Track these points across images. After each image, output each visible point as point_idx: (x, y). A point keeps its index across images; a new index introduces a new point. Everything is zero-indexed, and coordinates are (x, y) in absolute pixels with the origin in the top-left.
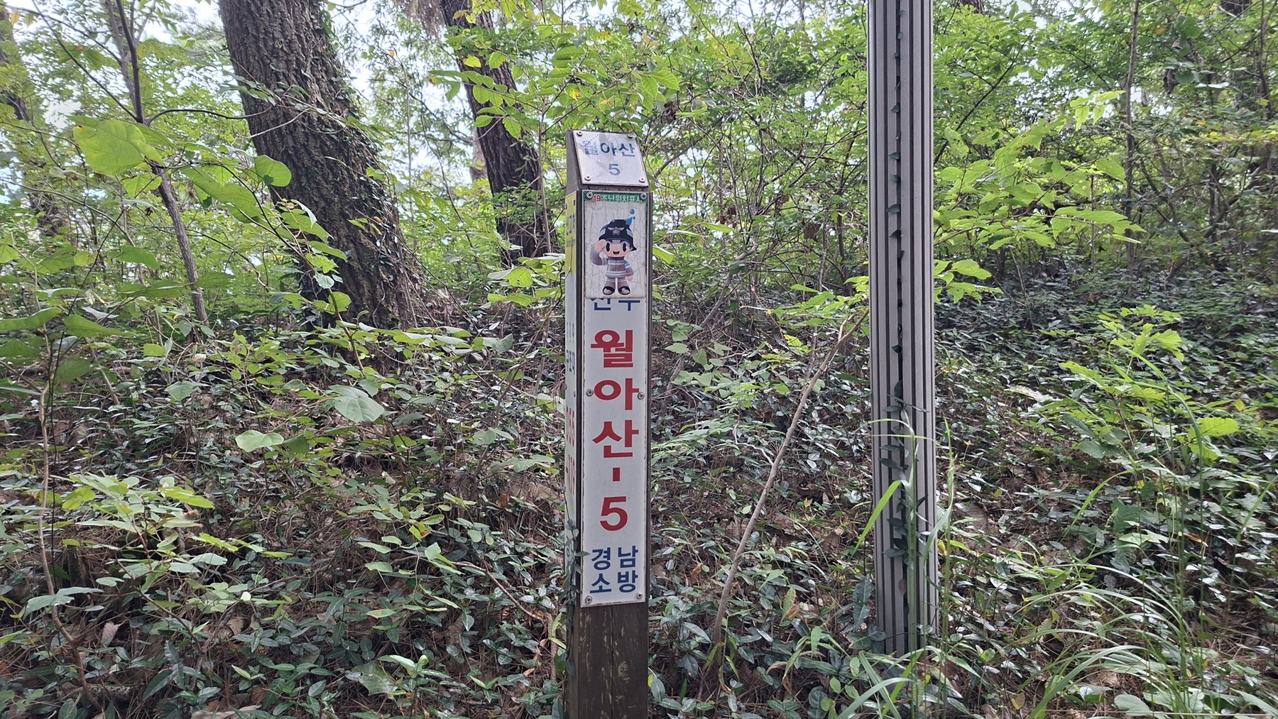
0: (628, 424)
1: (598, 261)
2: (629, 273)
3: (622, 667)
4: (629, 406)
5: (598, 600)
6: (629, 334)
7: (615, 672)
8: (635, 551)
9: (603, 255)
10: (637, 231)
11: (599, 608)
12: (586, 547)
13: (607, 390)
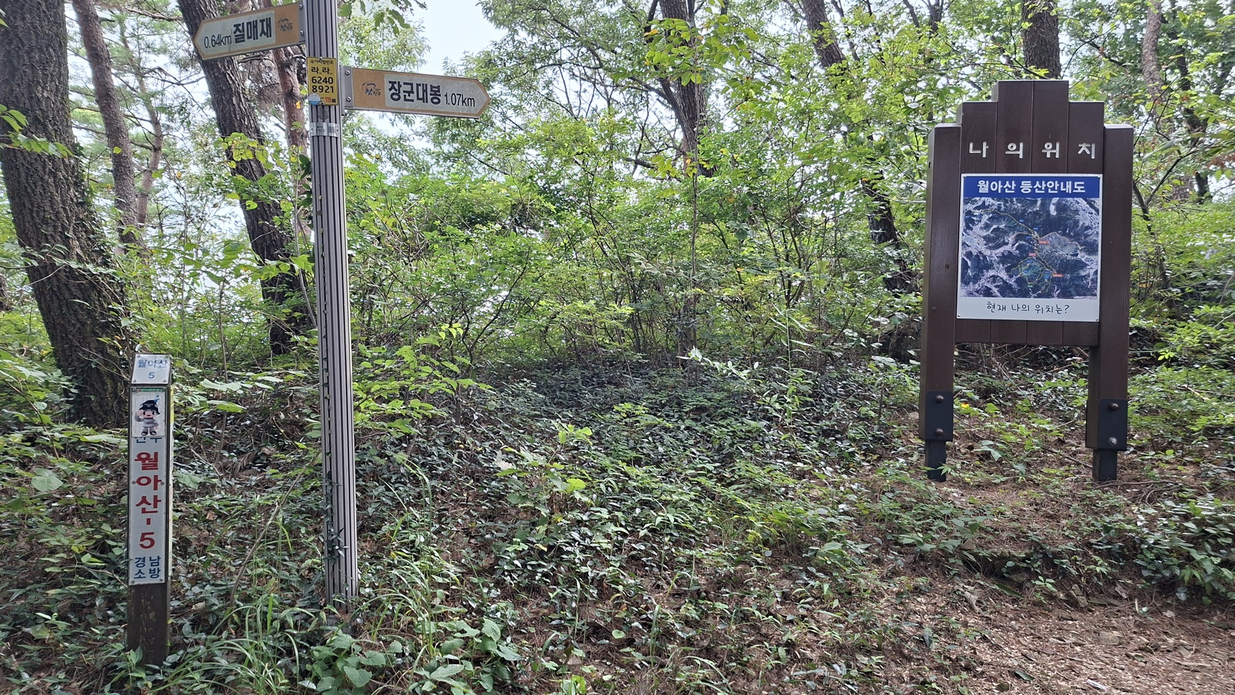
0: (155, 497)
1: (139, 420)
2: (156, 425)
3: (152, 615)
4: (156, 488)
5: (138, 582)
6: (156, 454)
7: (148, 616)
8: (159, 558)
9: (141, 417)
10: (161, 405)
11: (138, 586)
12: (131, 556)
13: (144, 481)
